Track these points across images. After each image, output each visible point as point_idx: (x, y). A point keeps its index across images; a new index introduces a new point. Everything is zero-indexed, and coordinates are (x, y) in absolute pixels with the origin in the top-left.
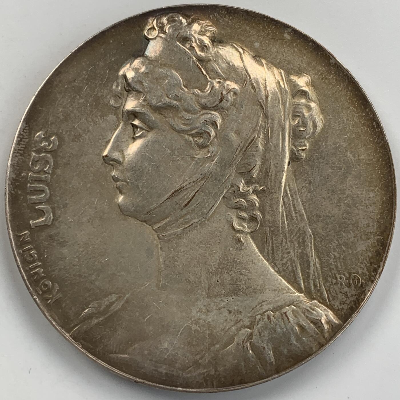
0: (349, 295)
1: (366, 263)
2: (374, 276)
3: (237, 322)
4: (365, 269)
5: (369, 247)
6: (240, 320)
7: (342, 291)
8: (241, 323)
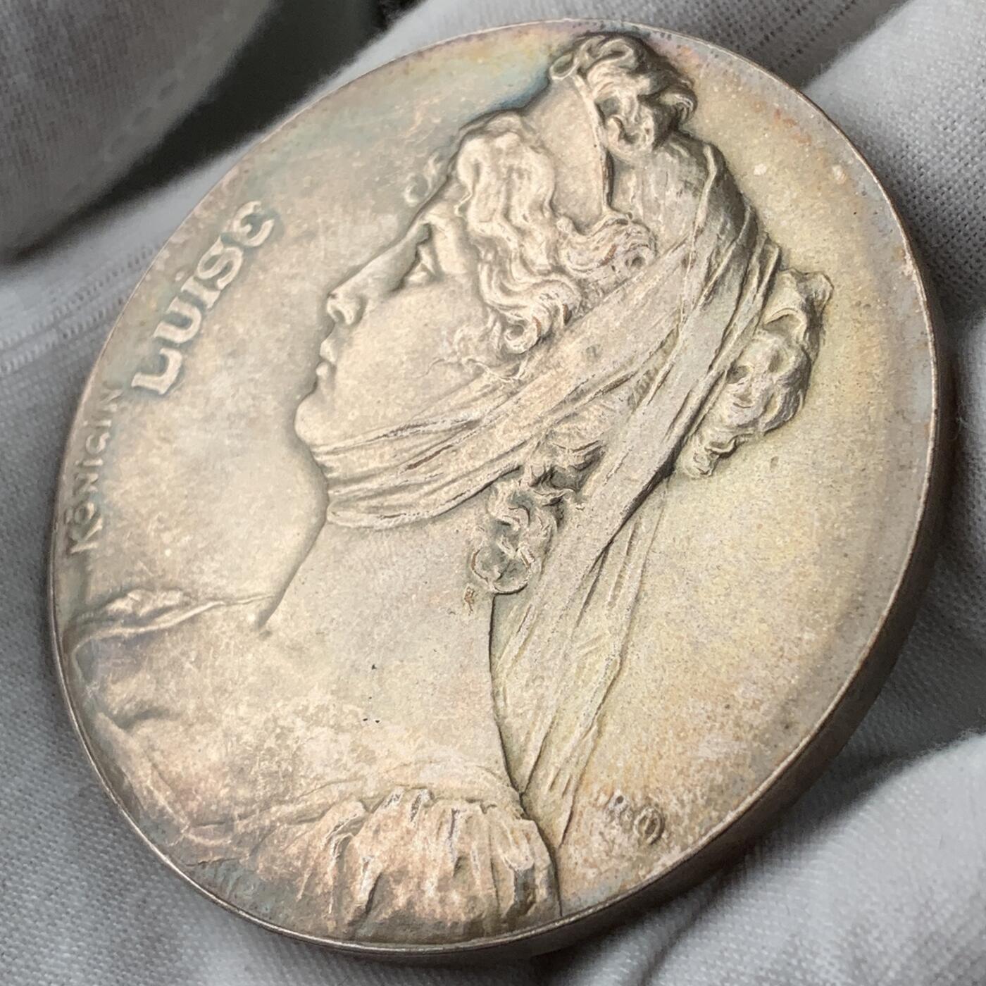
0: (616, 850)
1: (699, 793)
2: (697, 836)
3: (355, 778)
4: (688, 810)
5: (726, 758)
6: (362, 776)
7: (606, 831)
8: (360, 783)
